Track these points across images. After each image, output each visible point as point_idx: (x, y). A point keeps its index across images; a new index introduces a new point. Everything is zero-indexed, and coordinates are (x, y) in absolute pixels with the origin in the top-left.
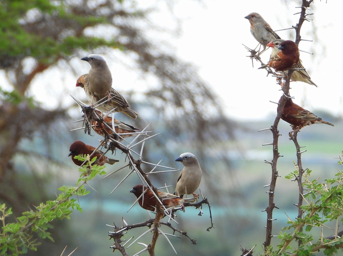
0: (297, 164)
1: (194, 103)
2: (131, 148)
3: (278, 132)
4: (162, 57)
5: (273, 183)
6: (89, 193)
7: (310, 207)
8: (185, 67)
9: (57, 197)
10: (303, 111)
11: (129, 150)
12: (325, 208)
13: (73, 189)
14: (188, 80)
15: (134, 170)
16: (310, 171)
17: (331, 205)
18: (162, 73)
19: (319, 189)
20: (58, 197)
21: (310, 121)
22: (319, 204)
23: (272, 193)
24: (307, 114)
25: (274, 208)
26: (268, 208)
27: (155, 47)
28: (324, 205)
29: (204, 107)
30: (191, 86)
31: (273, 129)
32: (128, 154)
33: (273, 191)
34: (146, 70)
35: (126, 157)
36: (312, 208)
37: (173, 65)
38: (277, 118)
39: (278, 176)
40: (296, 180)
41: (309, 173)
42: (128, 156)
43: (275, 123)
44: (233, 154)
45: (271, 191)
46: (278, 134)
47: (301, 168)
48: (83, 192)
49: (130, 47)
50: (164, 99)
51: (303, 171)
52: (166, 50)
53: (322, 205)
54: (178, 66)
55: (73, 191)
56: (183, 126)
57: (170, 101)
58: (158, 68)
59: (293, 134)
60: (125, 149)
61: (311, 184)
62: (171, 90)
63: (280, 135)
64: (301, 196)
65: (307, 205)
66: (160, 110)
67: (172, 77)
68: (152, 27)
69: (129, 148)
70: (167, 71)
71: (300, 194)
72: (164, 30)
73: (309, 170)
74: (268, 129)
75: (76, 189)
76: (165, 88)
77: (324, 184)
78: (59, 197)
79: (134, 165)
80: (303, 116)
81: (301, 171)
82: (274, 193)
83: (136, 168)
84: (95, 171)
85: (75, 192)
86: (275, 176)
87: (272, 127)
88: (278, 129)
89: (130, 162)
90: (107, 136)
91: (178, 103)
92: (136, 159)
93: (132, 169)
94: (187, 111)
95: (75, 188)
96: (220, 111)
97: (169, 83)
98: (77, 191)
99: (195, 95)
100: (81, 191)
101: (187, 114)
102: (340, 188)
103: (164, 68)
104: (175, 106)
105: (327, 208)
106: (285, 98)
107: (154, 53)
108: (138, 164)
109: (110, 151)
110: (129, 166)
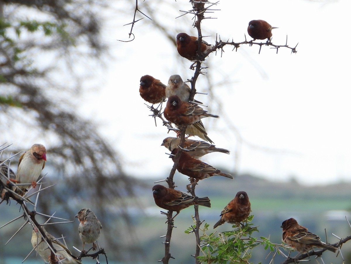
0: (195, 216)
1: (93, 160)
2: (26, 199)
3: (173, 184)
4: (62, 115)
5: (169, 234)
7: (206, 258)
8: (85, 124)
10: (200, 165)
11: (24, 200)
12: (221, 259)
14: (87, 137)
15: (29, 221)
16: (208, 226)
17: (227, 257)
18: (62, 131)
19: (216, 240)
21: (208, 173)
22: (214, 256)
23: (168, 244)
24: (204, 167)
25: (170, 258)
26: (164, 258)
27: (55, 105)
28: (221, 257)
29: (103, 164)
30: (91, 143)
31: (169, 180)
32: (23, 205)
33: (169, 241)
34: (46, 128)
36: (209, 260)
37: (73, 123)
38: (172, 169)
39: (173, 227)
40: (193, 231)
41: (207, 227)
43: (171, 175)
44: (132, 210)
45: (167, 241)
46: (174, 185)
47: (198, 220)
49: (30, 105)
50: (64, 156)
51: (200, 223)
52: (65, 108)
53: (218, 257)
54: (78, 124)
56: (83, 182)
57: (70, 157)
58: (58, 126)
59: (191, 186)
60: (20, 199)
61: (208, 238)
62: (72, 147)
63: (176, 186)
64: (198, 247)
65: (203, 256)
66: (61, 168)
67: (72, 134)
68: (53, 85)
69: (24, 199)
70: (67, 129)
71: (197, 245)
72: (63, 88)
73: (207, 224)
74: (164, 180)
76: (65, 146)
77: (220, 235)
79: (29, 216)
80: (200, 169)
81: (199, 223)
82: (169, 243)
83: (30, 220)
86: (171, 227)
87: (167, 178)
88: (174, 181)
89: (25, 213)
91: (78, 160)
92: (30, 210)
93: (26, 220)
94: (86, 167)
96: (119, 167)
97: (69, 140)
99: (95, 152)
101: (86, 170)
102: (237, 241)
103: (64, 126)
104: (75, 163)
105: (223, 259)
106: (180, 150)
107: (54, 111)
108: (33, 215)
109: (5, 201)
110: (23, 217)
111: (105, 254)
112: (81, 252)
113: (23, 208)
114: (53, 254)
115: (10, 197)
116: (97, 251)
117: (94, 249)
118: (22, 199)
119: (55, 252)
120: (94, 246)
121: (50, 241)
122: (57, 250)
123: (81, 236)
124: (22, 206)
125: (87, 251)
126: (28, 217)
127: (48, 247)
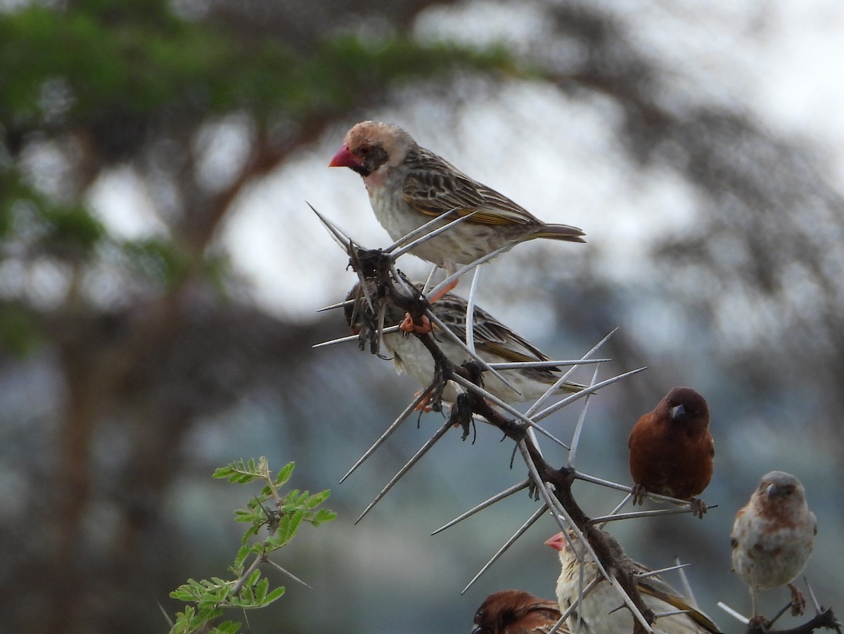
2: (535, 420)
6: (283, 594)
9: (170, 622)
11: (529, 424)
13: (225, 587)
15: (546, 508)
20: (175, 623)
35: (515, 451)
42: (520, 447)
48: (261, 597)
55: (225, 596)
60: (512, 423)
69: (531, 420)
75: (234, 588)
78: (177, 623)
79: (548, 488)
83: (554, 500)
84: (293, 512)
85: (234, 599)
89: (531, 475)
90: (444, 367)
93: (537, 499)
95: (228, 583)
98: (237, 594)
100: (254, 591)
108: (563, 481)
109: (457, 431)
110: (527, 490)
111: (836, 627)
112: (746, 621)
113: (523, 454)
114: (642, 628)
115: (474, 415)
116: (808, 616)
117: (797, 611)
118: (523, 420)
119: (650, 622)
120: (797, 599)
121: (631, 578)
122: (656, 613)
123: (740, 562)
124: (519, 445)
125: (770, 620)
126: (542, 491)
127: (623, 603)
